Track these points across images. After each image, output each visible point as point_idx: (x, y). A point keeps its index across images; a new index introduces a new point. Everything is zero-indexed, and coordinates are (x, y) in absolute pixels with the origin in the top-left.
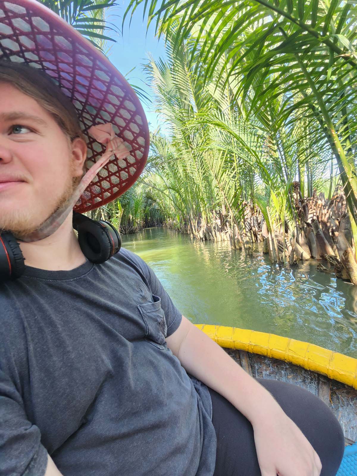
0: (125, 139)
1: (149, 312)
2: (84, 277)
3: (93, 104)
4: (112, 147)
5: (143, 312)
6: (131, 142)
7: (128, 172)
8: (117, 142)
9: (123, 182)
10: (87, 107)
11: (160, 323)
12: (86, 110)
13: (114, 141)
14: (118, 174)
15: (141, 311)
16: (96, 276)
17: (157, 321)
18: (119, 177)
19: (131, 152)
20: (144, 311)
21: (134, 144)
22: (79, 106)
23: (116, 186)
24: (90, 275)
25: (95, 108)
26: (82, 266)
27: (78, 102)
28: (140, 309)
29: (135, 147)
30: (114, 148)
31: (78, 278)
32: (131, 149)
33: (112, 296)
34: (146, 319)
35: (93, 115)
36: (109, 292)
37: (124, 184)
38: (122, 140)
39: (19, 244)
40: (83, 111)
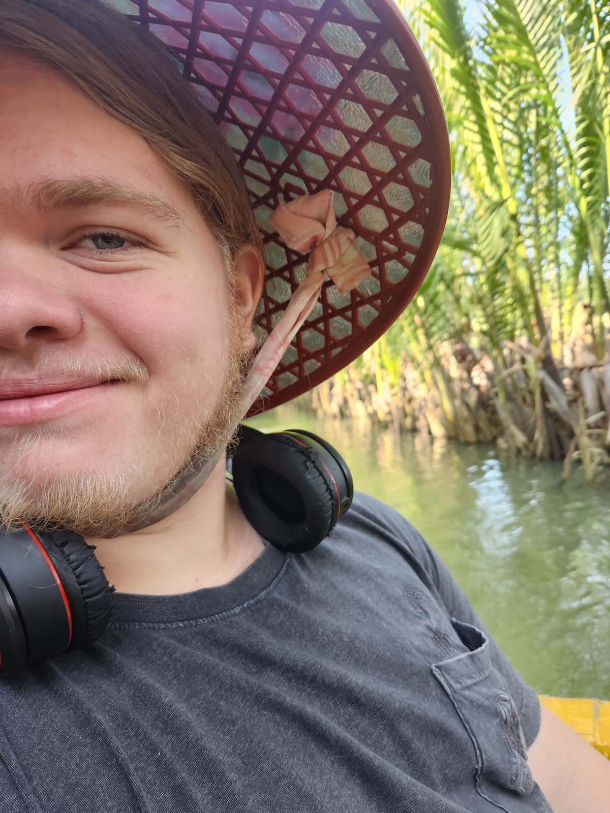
0: (360, 231)
1: (468, 688)
2: (268, 594)
3: (283, 132)
4: (325, 260)
5: (451, 686)
6: (375, 238)
7: (353, 320)
8: (339, 246)
9: (336, 345)
10: (263, 143)
11: (506, 722)
12: (258, 151)
13: (333, 242)
14: (321, 326)
15: (444, 684)
16: (296, 589)
17: (497, 714)
18: (326, 332)
19: (372, 264)
20: (453, 683)
21: (385, 243)
22: (237, 140)
23: (316, 355)
24: (280, 585)
25: (285, 142)
26: (255, 566)
27: (237, 130)
28: (442, 680)
29: (385, 249)
30: (331, 264)
31: (252, 601)
32: (374, 257)
33: (352, 641)
34: (465, 712)
35: (275, 166)
36: (343, 629)
37: (336, 352)
38: (352, 235)
39: (94, 548)
40: (246, 155)
